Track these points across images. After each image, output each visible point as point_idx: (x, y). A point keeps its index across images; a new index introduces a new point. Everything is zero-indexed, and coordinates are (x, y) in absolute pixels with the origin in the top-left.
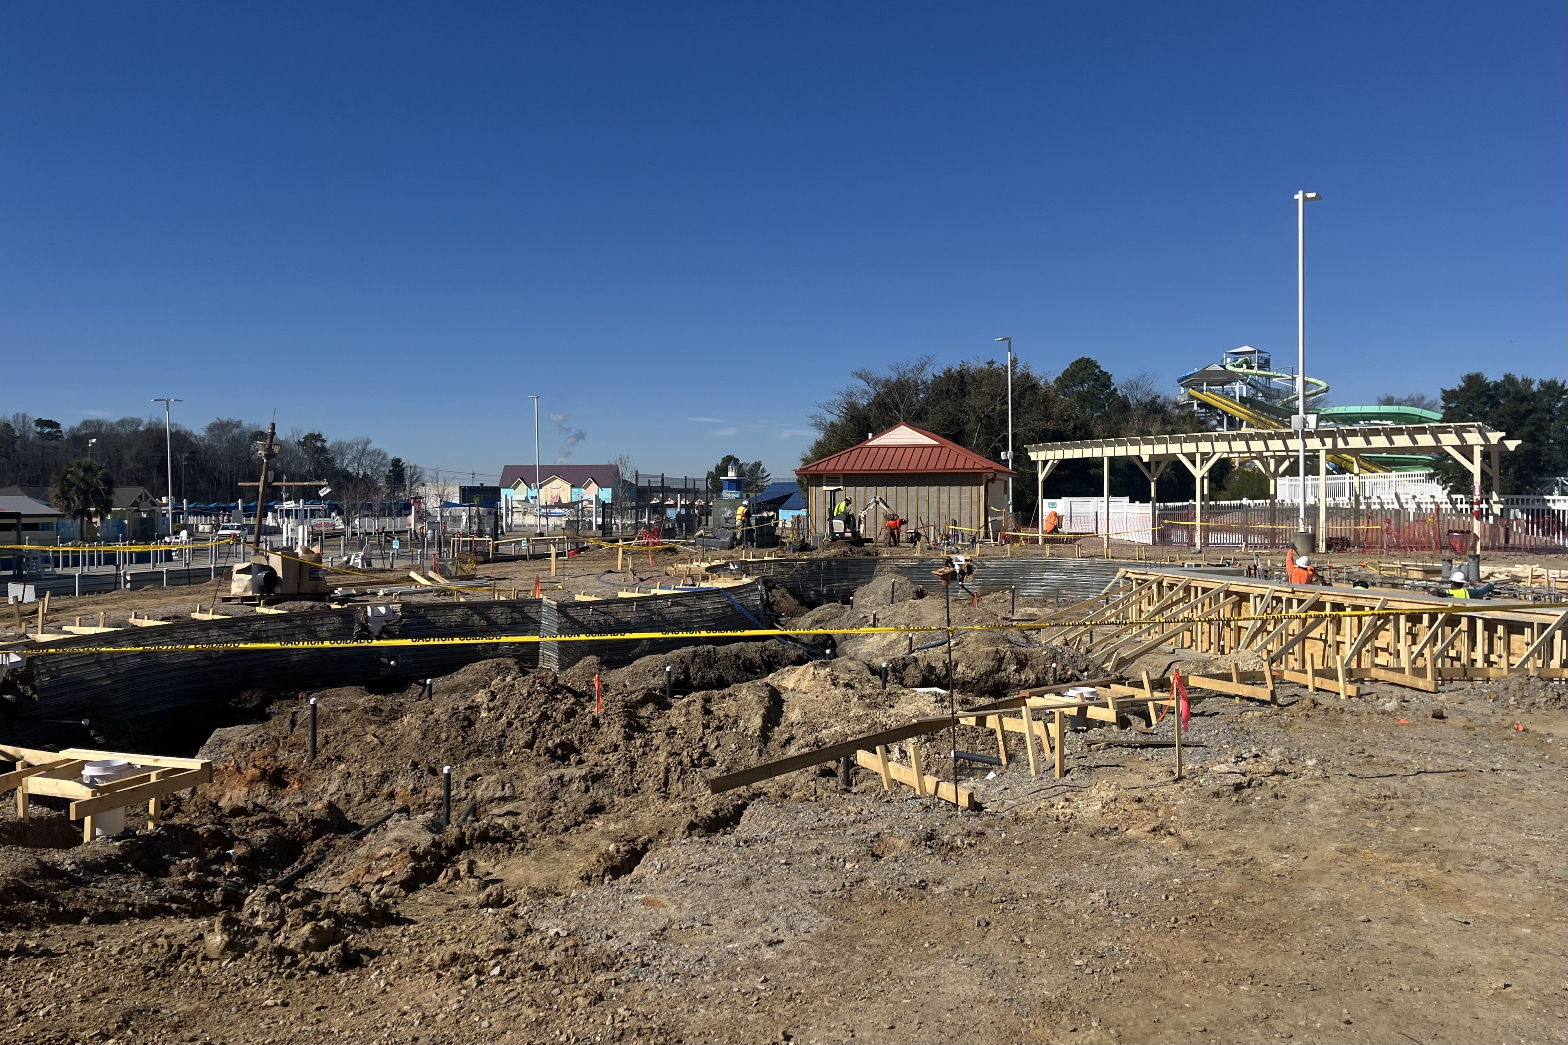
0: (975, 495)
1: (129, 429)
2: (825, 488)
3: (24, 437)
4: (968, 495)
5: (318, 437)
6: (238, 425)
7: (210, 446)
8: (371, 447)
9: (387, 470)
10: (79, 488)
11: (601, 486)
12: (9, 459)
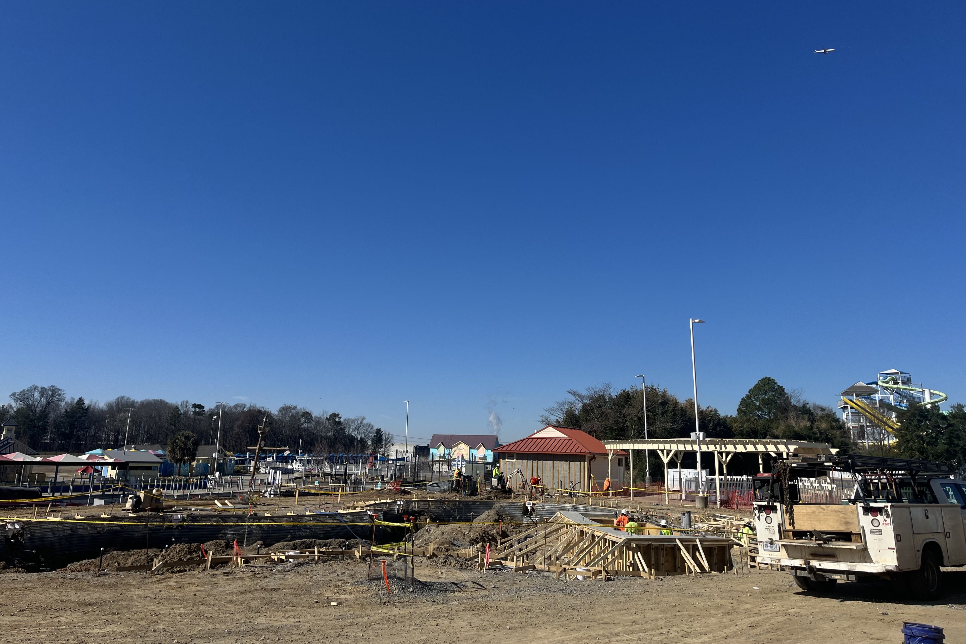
0: (582, 467)
1: (239, 410)
2: (507, 460)
3: (186, 412)
4: (579, 467)
5: (337, 416)
6: (295, 408)
7: (281, 421)
8: (365, 422)
9: (372, 435)
10: (180, 447)
11: (487, 448)
12: (175, 426)
